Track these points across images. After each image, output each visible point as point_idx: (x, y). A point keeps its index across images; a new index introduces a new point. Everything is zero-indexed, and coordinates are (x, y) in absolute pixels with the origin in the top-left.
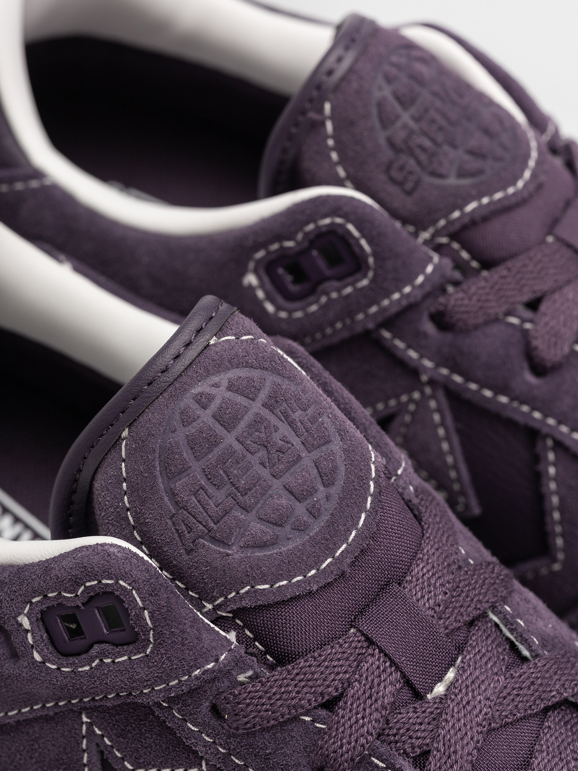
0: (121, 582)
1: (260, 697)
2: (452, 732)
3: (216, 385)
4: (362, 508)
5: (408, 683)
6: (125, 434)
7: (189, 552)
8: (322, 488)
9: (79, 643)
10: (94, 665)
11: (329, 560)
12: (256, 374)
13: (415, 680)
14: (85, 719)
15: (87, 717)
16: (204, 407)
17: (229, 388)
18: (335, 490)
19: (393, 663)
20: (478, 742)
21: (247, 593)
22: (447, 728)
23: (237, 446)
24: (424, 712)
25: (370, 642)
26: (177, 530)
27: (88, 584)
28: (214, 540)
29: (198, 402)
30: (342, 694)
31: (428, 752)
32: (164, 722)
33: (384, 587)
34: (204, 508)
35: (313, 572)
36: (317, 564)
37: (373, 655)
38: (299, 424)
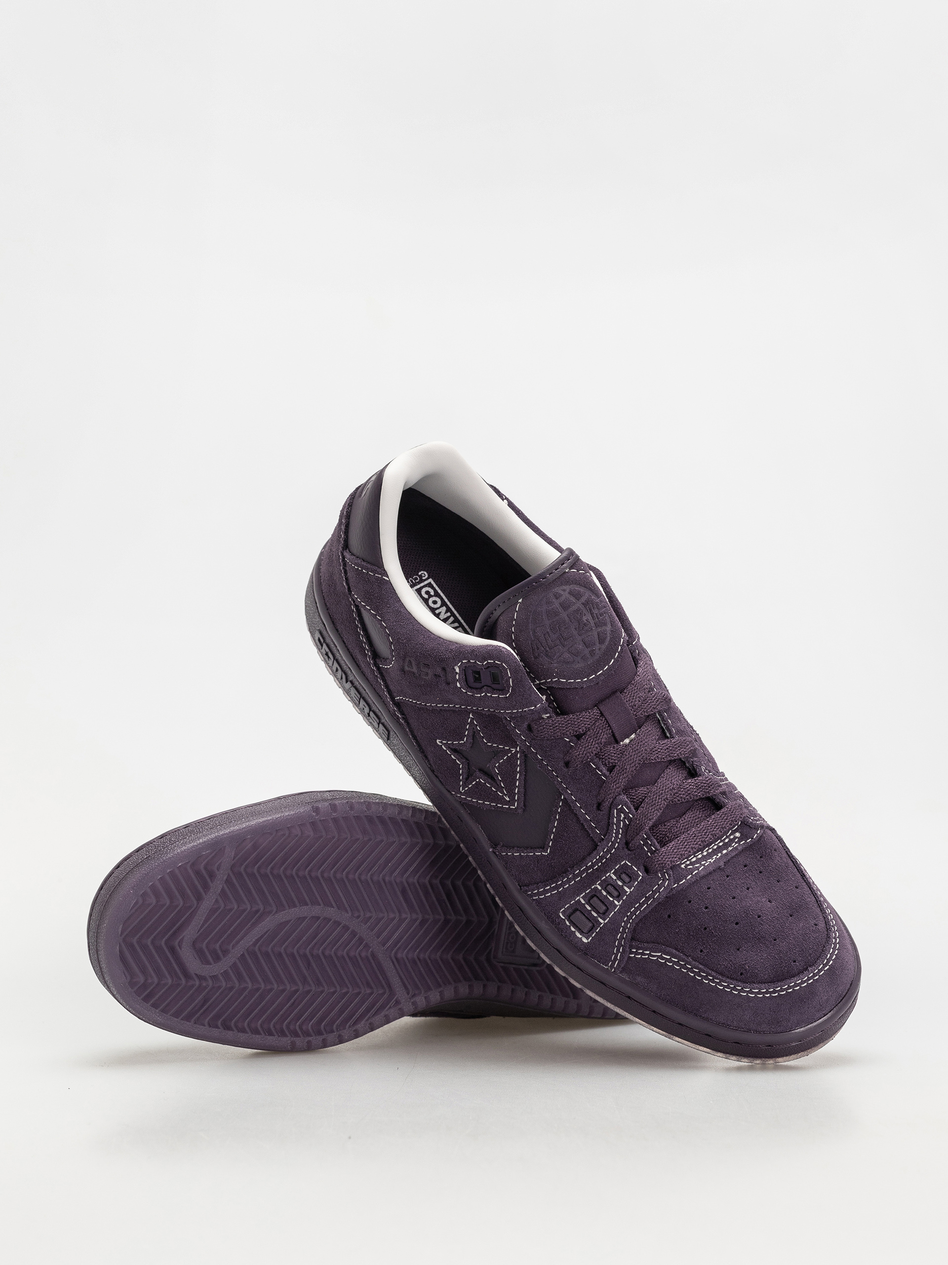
0: (503, 664)
1: (550, 726)
2: (627, 760)
3: (564, 590)
4: (613, 657)
5: (614, 735)
6: (520, 601)
7: (536, 658)
8: (598, 645)
9: (478, 685)
10: (482, 695)
11: (594, 676)
12: (582, 590)
13: (616, 735)
14: (471, 716)
15: (472, 715)
16: (557, 598)
17: (570, 593)
18: (603, 647)
19: (609, 726)
20: (637, 767)
21: (556, 681)
22: (625, 758)
23: (567, 619)
24: (617, 749)
25: (602, 715)
26: (532, 647)
27: (489, 661)
28: (547, 655)
29: (555, 596)
30: (585, 733)
31: (615, 766)
32: (506, 726)
33: (614, 693)
34: (546, 641)
35: (586, 679)
36: (588, 676)
37: (602, 720)
38: (595, 615)
